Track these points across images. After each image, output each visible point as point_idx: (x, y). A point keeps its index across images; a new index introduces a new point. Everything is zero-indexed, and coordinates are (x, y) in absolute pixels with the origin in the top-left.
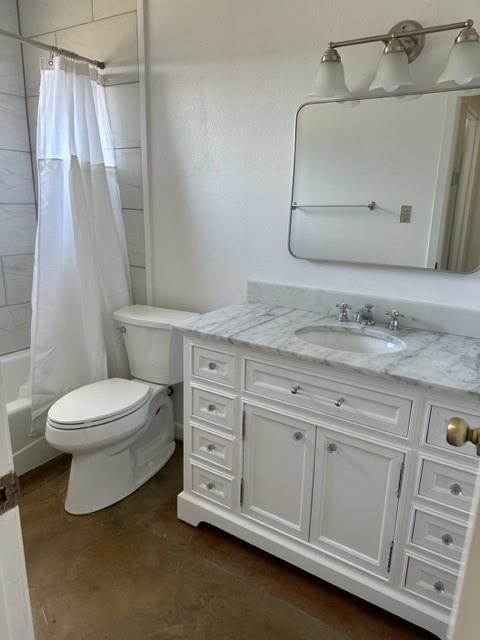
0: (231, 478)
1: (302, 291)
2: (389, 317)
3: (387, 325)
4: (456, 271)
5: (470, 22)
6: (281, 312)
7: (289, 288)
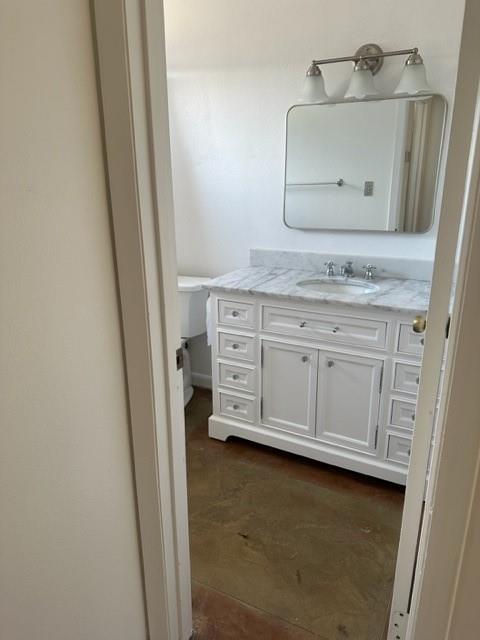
0: (252, 398)
1: (295, 255)
2: (365, 270)
3: (363, 276)
4: (411, 232)
5: (416, 49)
6: (281, 272)
7: (285, 253)
